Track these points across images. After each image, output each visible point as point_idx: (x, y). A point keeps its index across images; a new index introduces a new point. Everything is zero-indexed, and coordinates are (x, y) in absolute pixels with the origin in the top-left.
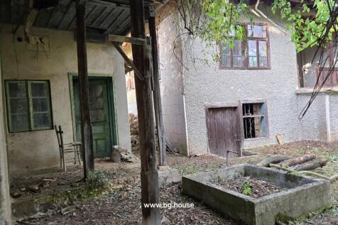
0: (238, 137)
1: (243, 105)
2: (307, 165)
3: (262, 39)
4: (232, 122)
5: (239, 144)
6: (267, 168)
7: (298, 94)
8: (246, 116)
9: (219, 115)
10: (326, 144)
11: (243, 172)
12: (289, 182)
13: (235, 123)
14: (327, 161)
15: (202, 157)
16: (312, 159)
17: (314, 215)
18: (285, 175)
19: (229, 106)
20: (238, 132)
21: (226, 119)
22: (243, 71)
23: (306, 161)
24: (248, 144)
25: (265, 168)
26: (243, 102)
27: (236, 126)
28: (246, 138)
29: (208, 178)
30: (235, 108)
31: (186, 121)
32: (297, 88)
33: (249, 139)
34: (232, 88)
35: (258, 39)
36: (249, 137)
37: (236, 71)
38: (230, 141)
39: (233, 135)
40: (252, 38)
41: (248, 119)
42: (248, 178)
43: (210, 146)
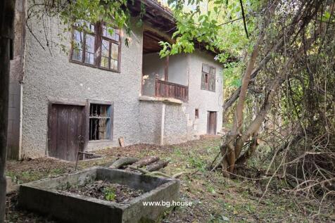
0: (82, 139)
1: (91, 104)
2: (154, 165)
3: (115, 42)
4: (77, 121)
5: (82, 146)
6: (121, 170)
7: (140, 101)
8: (93, 117)
9: (63, 114)
10: (160, 147)
11: (95, 175)
12: (144, 183)
13: (80, 123)
14: (168, 162)
15: (39, 161)
16: (157, 160)
17: (168, 214)
18: (140, 176)
19: (76, 104)
20: (83, 133)
21: (70, 118)
22: (95, 69)
23: (153, 162)
24: (91, 146)
25: (118, 170)
26: (91, 102)
27: (81, 126)
28: (90, 139)
29: (54, 185)
30: (82, 107)
31: (21, 116)
32: (140, 95)
33: (93, 141)
34: (81, 85)
35: (111, 41)
36: (93, 139)
37: (87, 68)
38: (72, 142)
39: (77, 136)
40: (106, 39)
41: (94, 120)
42: (100, 182)
43: (49, 148)
